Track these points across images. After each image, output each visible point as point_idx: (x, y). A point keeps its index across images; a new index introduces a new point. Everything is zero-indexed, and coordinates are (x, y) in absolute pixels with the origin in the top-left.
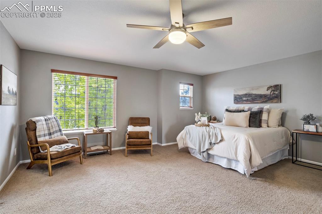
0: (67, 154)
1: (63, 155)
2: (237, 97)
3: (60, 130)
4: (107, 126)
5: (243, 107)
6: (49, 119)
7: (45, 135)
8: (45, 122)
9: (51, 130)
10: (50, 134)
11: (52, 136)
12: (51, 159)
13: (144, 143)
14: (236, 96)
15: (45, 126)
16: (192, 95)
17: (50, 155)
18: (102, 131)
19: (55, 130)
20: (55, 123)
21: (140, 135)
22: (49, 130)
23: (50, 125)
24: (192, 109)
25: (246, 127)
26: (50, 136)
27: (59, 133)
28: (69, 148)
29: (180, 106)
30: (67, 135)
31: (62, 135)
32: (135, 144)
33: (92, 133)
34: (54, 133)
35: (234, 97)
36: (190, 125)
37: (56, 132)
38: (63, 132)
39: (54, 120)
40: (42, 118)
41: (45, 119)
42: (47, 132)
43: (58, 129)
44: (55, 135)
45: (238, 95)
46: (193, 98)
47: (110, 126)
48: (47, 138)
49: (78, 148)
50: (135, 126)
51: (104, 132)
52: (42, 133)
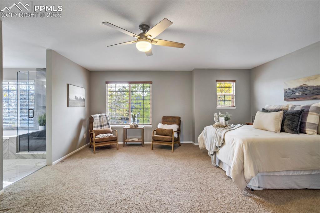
0: (105, 140)
1: (102, 141)
2: (289, 91)
3: (108, 124)
4: (145, 123)
5: (286, 105)
6: (102, 116)
7: (97, 127)
8: (99, 118)
9: (102, 123)
10: (101, 126)
11: (103, 128)
12: (95, 142)
13: (165, 140)
14: (286, 91)
15: (98, 121)
16: (234, 93)
17: (95, 139)
18: (136, 126)
19: (104, 124)
20: (105, 119)
21: (164, 133)
22: (101, 123)
23: (102, 120)
24: (235, 108)
25: (274, 132)
26: (101, 128)
27: (107, 126)
28: (108, 136)
29: (218, 105)
30: (112, 128)
31: (109, 127)
32: (159, 140)
33: (129, 127)
34: (103, 126)
35: (284, 92)
36: (210, 125)
37: (105, 125)
38: (111, 126)
39: (105, 117)
40: (98, 115)
41: (99, 116)
42: (99, 125)
43: (106, 123)
44: (105, 127)
45: (289, 89)
46: (235, 95)
47: (148, 123)
48: (99, 129)
49: (114, 137)
50: (164, 124)
51: (139, 127)
52: (96, 125)
